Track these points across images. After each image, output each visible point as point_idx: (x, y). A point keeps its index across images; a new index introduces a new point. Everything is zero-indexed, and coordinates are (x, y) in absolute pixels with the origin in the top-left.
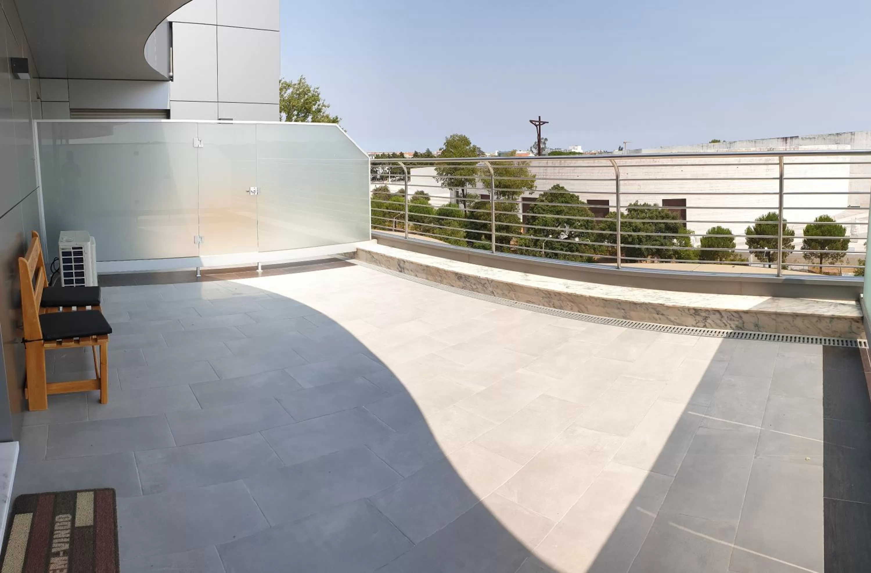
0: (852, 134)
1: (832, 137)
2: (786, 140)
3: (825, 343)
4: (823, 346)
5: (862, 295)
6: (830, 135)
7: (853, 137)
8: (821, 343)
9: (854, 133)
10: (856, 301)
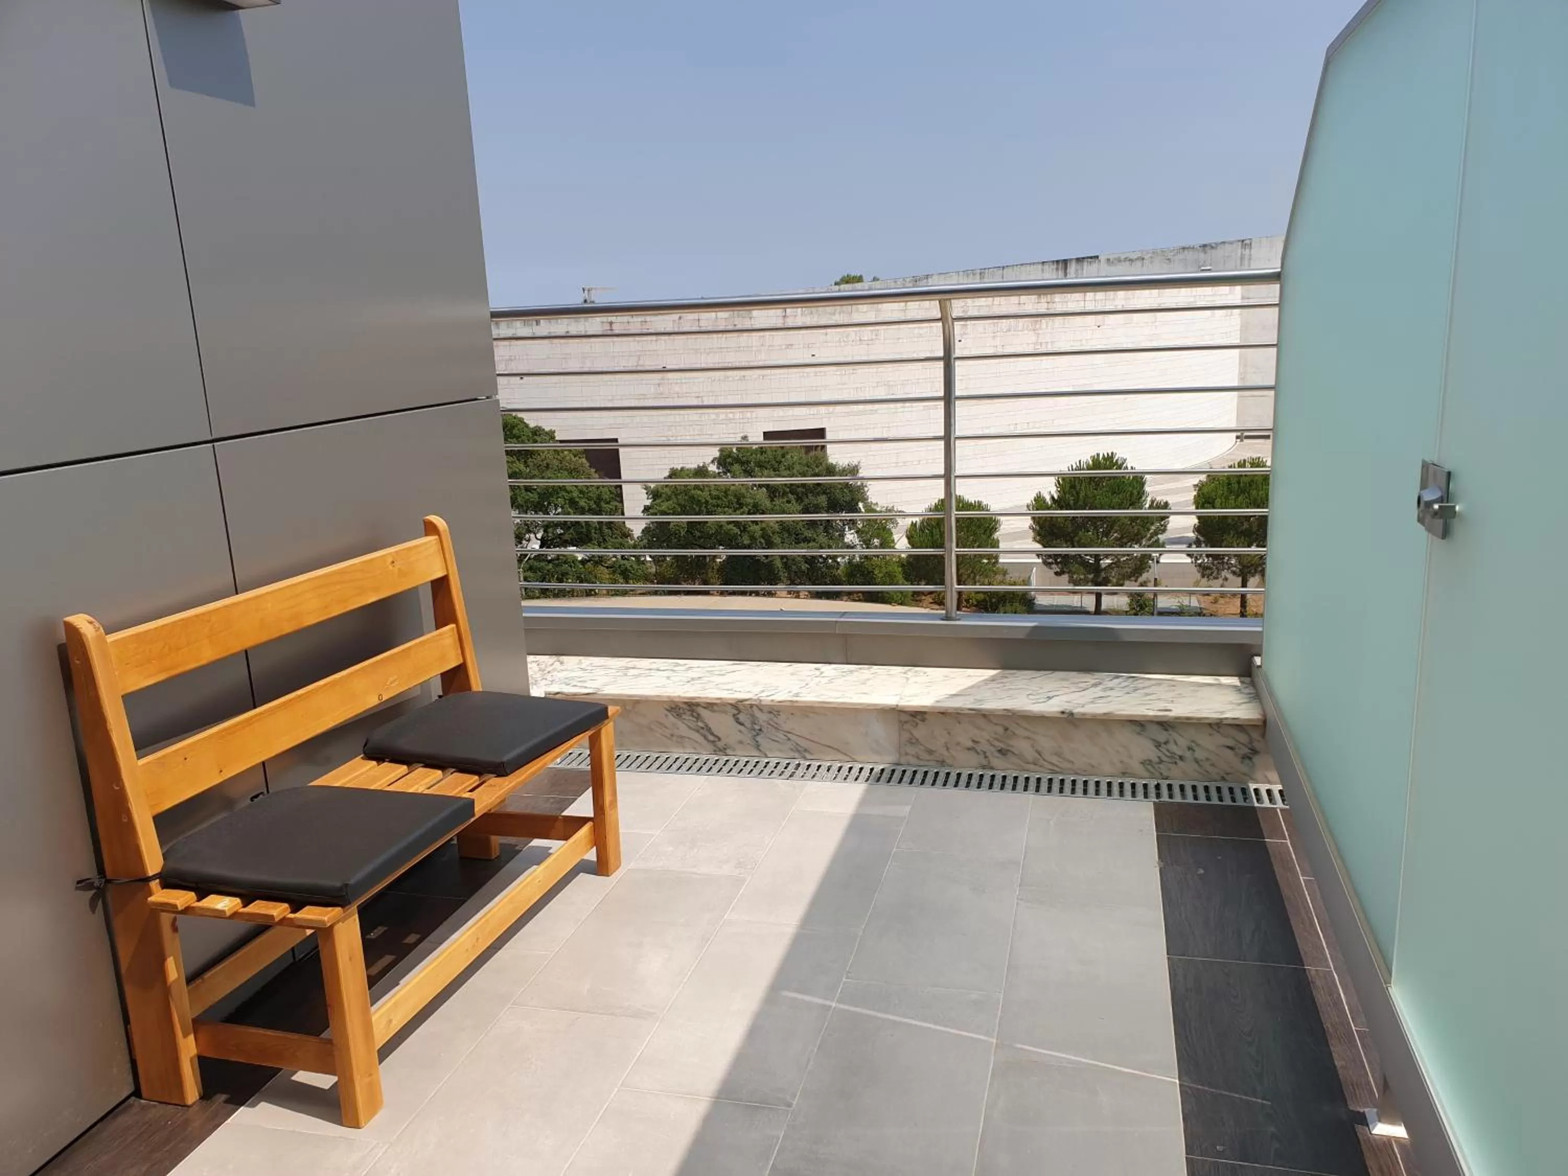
0: (1245, 244)
1: (1189, 255)
2: (1066, 268)
3: (1158, 795)
4: (1155, 803)
5: (1258, 660)
6: (1184, 248)
7: (1247, 251)
8: (1146, 796)
9: (1248, 242)
10: (1240, 675)
